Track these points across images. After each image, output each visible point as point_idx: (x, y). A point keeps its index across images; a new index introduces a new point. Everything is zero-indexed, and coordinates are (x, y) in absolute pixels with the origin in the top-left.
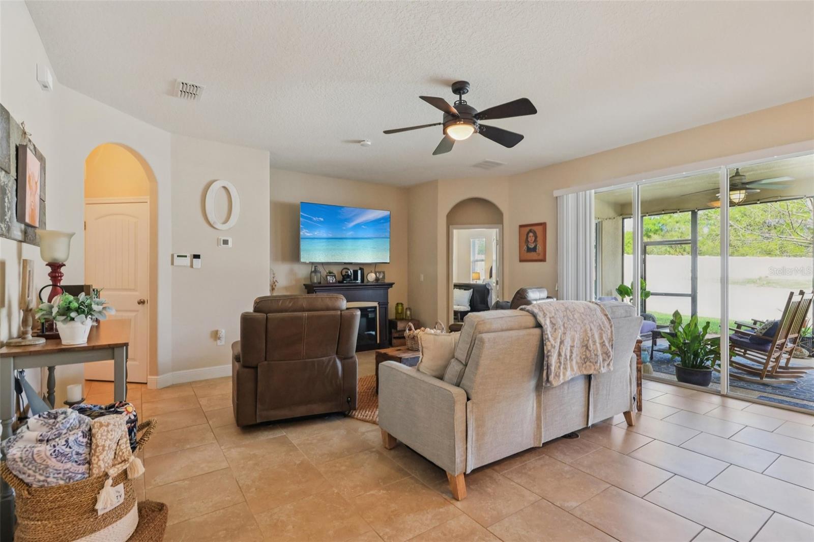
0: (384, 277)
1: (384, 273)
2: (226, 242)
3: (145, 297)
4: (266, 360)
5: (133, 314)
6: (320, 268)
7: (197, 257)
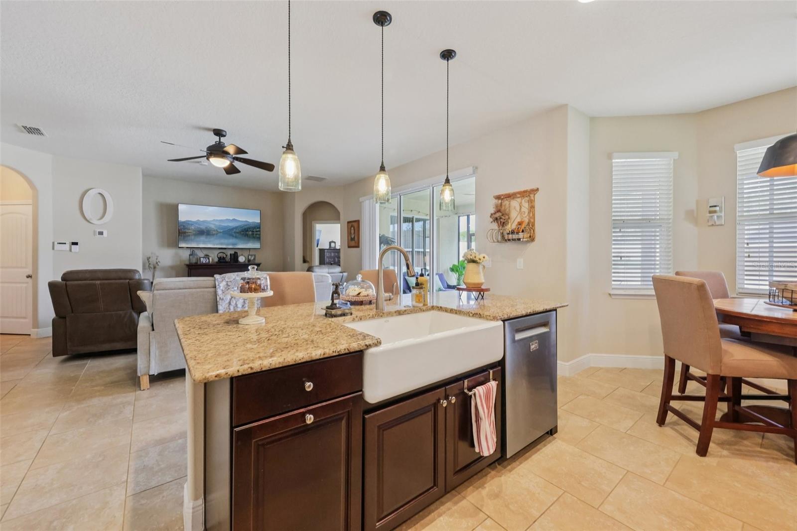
0: (254, 259)
1: (255, 256)
2: (101, 233)
3: (30, 273)
4: (72, 312)
5: (25, 285)
6: (197, 252)
7: (76, 244)
